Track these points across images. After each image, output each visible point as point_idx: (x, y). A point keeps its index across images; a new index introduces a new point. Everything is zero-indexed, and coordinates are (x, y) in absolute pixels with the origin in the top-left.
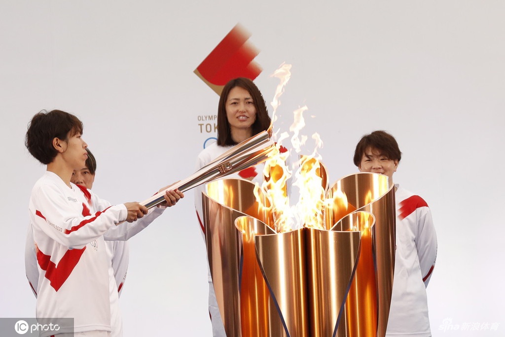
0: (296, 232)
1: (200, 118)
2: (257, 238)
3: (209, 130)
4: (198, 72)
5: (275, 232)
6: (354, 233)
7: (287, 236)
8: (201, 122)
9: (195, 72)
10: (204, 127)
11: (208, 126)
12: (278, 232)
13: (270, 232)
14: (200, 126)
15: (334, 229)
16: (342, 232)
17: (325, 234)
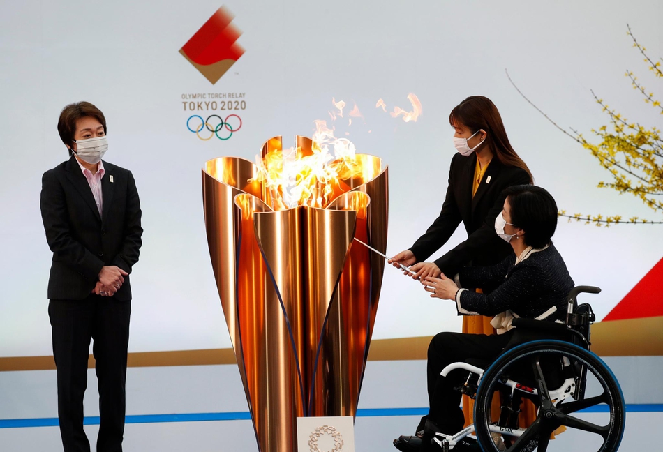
0: (294, 210)
1: (184, 96)
2: (256, 215)
3: (192, 108)
4: (183, 51)
5: (272, 209)
6: (349, 212)
7: (285, 214)
8: (185, 100)
9: (180, 51)
10: (187, 105)
11: (192, 105)
12: (275, 210)
13: (268, 210)
14: (183, 104)
15: (330, 208)
16: (337, 210)
17: (321, 213)
